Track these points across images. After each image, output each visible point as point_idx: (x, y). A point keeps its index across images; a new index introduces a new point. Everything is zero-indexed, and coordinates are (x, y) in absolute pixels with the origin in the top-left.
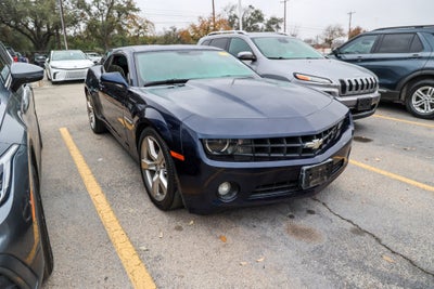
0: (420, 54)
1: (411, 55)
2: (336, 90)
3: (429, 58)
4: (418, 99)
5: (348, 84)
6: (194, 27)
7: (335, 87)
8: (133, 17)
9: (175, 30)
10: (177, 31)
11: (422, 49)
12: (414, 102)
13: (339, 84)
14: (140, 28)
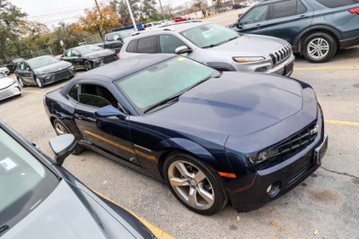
0: (306, 15)
1: (298, 16)
2: (269, 64)
3: (313, 17)
4: (311, 49)
5: (276, 56)
6: (82, 19)
7: (268, 61)
8: (22, 23)
9: (63, 25)
10: (66, 25)
11: (306, 10)
12: (309, 52)
13: (270, 58)
14: (34, 31)
